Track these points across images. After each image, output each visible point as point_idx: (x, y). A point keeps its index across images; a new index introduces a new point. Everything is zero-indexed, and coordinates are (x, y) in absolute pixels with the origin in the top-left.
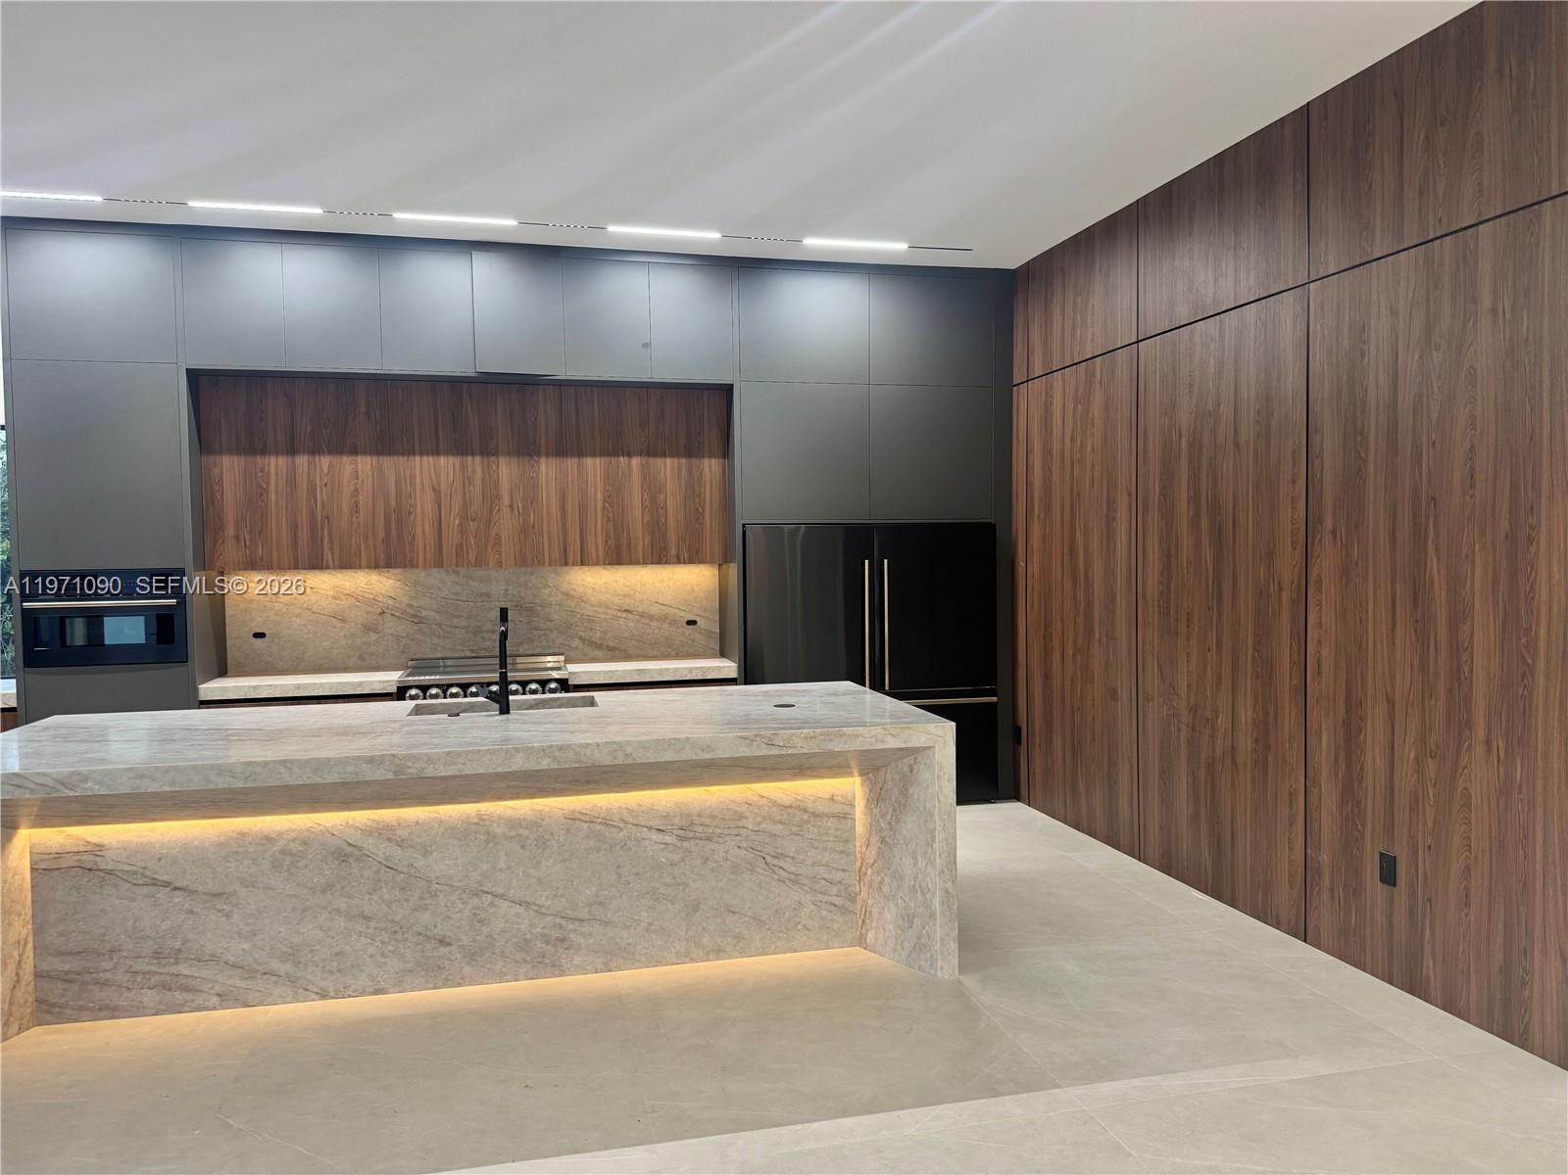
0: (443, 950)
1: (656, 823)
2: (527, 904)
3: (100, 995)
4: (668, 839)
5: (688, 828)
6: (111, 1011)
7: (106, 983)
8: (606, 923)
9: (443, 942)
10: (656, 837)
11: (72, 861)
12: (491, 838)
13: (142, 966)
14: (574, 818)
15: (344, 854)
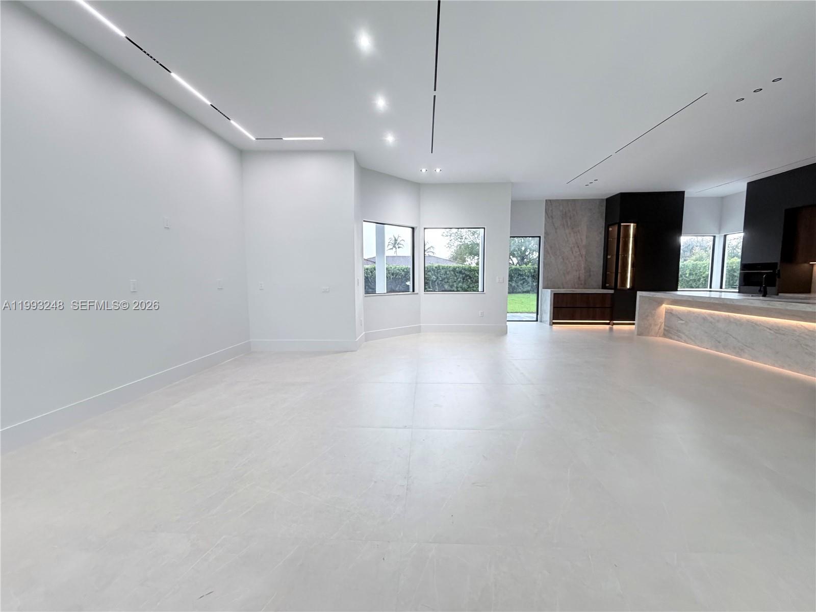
0: (718, 344)
1: (769, 327)
2: (735, 338)
3: (670, 335)
4: (772, 332)
5: (777, 330)
6: (671, 338)
7: (671, 333)
8: (753, 349)
9: (719, 342)
10: (768, 330)
11: (669, 311)
12: (730, 322)
13: (675, 331)
14: (748, 321)
15: (705, 319)
